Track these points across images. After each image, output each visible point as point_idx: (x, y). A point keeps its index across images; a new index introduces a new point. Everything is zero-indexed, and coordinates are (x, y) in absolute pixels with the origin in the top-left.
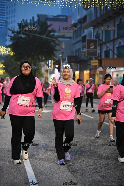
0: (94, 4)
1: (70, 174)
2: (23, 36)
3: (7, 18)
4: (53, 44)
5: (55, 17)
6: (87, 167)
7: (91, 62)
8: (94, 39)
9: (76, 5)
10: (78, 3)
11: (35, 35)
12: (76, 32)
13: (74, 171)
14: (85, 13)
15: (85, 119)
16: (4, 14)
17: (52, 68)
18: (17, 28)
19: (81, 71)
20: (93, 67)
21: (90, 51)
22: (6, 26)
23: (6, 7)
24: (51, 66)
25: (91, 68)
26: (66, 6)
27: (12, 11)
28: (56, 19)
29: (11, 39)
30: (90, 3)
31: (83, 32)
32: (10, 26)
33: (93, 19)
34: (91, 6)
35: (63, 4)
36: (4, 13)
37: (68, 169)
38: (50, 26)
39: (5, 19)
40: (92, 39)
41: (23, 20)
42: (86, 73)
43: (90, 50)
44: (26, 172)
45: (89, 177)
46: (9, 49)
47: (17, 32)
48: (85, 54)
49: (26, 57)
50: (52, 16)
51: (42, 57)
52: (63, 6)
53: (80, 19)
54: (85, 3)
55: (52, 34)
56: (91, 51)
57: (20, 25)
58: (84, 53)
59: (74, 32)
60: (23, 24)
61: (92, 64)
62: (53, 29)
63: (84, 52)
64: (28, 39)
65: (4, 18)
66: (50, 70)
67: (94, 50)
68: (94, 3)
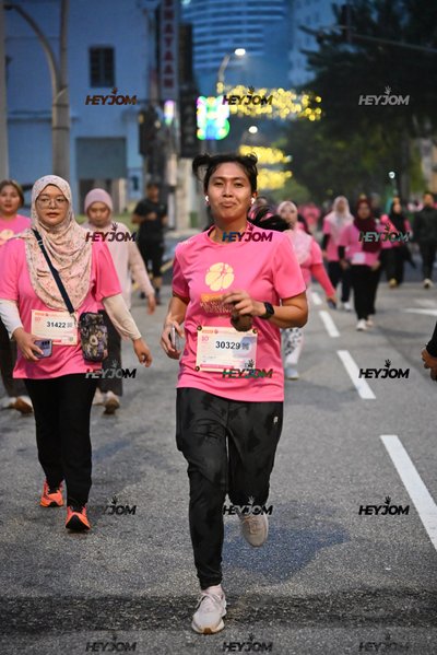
2: (351, 49)
11: (394, 43)
18: (328, 22)
29: (311, 62)
46: (305, 99)
47: (334, 38)
49: (365, 123)
51: (421, 122)
60: (355, 9)
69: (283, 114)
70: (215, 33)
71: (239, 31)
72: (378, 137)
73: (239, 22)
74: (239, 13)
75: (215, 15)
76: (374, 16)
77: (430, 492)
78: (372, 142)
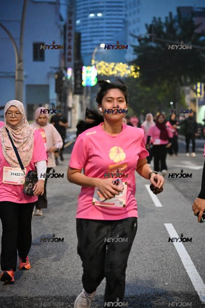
2: (153, 45)
3: (126, 15)
16: (121, 9)
17: (203, 96)
18: (143, 32)
22: (125, 28)
24: (200, 93)
27: (134, 4)
29: (135, 50)
32: (131, 28)
36: (121, 7)
38: (199, 26)
39: (123, 17)
41: (155, 18)
47: (145, 39)
49: (159, 79)
51: (185, 79)
55: (202, 38)
57: (150, 29)
60: (156, 26)
62: (203, 31)
64: (163, 49)
65: (121, 15)
66: (199, 99)
69: (122, 75)
71: (102, 36)
72: (165, 85)
73: (102, 32)
74: (102, 27)
75: (91, 28)
76: (165, 30)
77: (186, 249)
78: (163, 88)
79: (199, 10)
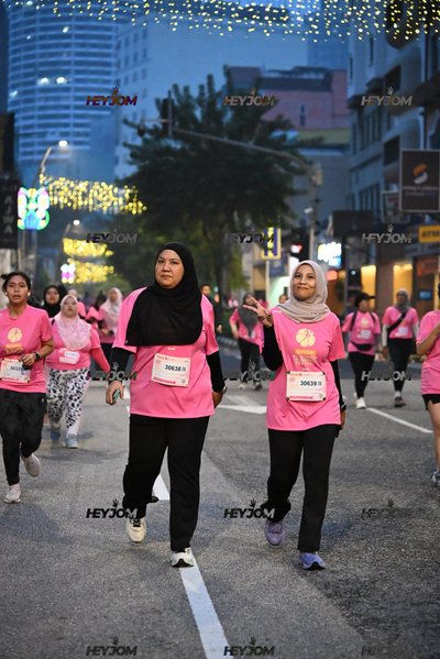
0: (425, 26)
1: (353, 632)
2: (176, 145)
3: (118, 82)
4: (282, 170)
5: (287, 76)
6: (413, 610)
7: (417, 231)
8: (429, 149)
9: (361, 30)
10: (370, 22)
11: (219, 139)
12: (362, 128)
13: (365, 623)
14: (393, 57)
15: (402, 435)
16: (107, 69)
17: (279, 256)
18: (153, 118)
19: (384, 265)
20: (426, 251)
21: (412, 194)
23: (113, 42)
24: (274, 251)
25: (419, 253)
26: (328, 32)
27: (135, 59)
28: (290, 81)
29: (132, 155)
30: (412, 23)
31: (389, 127)
33: (423, 79)
34: (417, 31)
35: (316, 27)
36: (108, 64)
37: (343, 615)
39: (112, 86)
40: (422, 149)
41: (175, 87)
42: (401, 271)
43: (414, 188)
44: (196, 626)
45: (422, 646)
46: (127, 192)
47: (154, 131)
48: (397, 205)
49: (186, 218)
50: (275, 71)
51: (241, 217)
52: (317, 32)
53: (376, 80)
54: (396, 22)
55: (277, 134)
56: (418, 191)
57: (164, 106)
58: (391, 200)
59: (354, 127)
60: (176, 103)
61: (422, 240)
62: (280, 117)
63: (394, 198)
64: (193, 154)
65: (108, 82)
66: (272, 261)
67: (428, 188)
68: (427, 22)
69: (105, 208)
70: (40, 126)
71: (67, 125)
72: (199, 232)
73: (67, 116)
74: (67, 107)
75: (42, 108)
76: (198, 113)
78: (193, 237)
79: (273, 75)
